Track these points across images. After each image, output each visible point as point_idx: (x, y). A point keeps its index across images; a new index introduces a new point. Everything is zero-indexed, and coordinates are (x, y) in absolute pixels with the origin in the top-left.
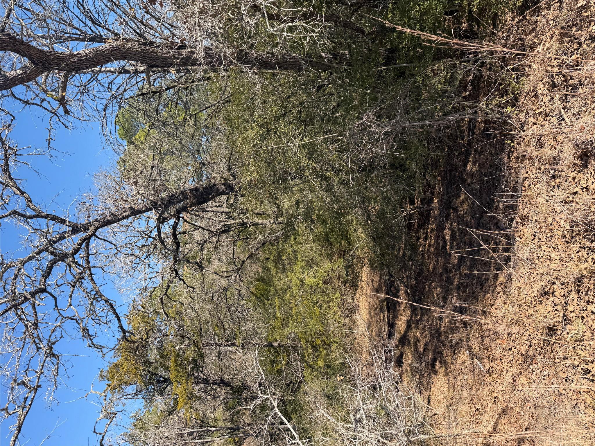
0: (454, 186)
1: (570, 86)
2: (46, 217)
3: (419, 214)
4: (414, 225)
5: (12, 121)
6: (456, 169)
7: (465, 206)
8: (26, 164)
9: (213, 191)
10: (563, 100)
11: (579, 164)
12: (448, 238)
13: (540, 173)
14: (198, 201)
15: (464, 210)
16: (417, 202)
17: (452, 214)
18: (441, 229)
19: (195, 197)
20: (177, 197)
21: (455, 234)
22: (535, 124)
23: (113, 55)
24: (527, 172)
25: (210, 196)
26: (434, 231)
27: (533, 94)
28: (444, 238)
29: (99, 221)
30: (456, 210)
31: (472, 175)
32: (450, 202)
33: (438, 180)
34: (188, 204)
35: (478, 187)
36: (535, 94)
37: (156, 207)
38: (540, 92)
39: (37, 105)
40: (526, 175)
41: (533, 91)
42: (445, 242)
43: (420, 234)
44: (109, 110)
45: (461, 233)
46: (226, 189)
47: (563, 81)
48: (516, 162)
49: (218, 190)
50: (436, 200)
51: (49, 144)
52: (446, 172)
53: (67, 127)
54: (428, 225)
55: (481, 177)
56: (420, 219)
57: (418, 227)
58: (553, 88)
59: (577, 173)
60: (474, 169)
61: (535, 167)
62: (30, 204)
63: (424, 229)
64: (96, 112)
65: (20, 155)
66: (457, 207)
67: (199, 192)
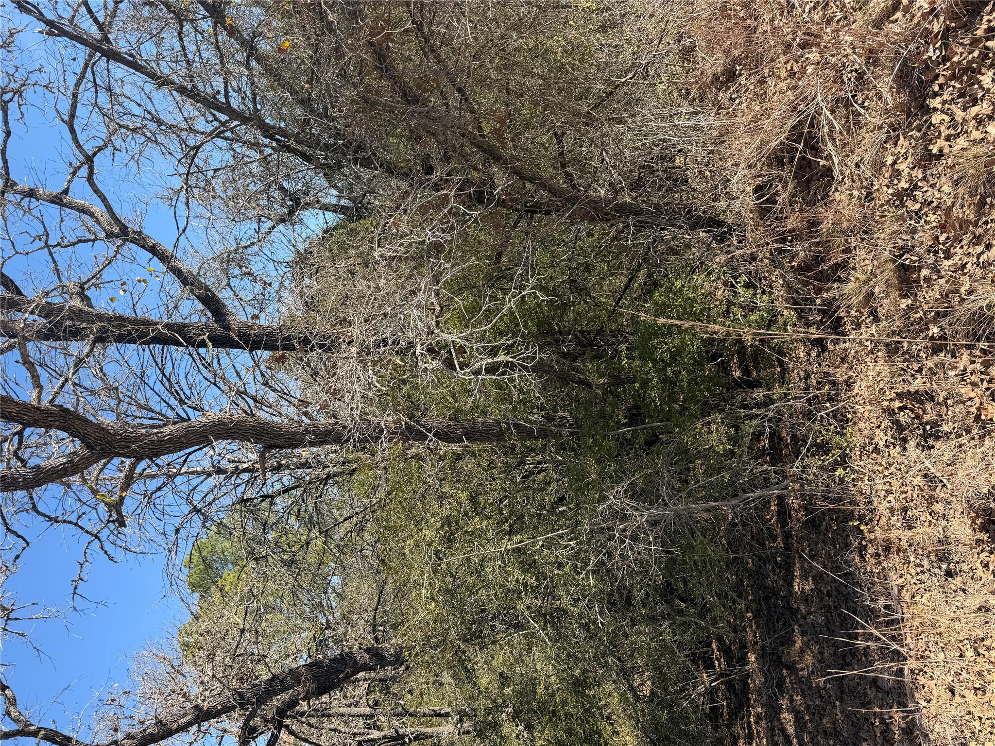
0: (780, 624)
1: (927, 424)
2: (35, 734)
3: (727, 689)
4: (722, 714)
5: (24, 549)
6: (776, 594)
7: (809, 659)
8: (22, 635)
9: (346, 665)
10: (923, 446)
11: (986, 539)
12: (791, 730)
13: (923, 572)
14: (318, 688)
15: (807, 666)
16: (719, 665)
17: (788, 680)
18: (773, 712)
19: (315, 678)
20: (282, 682)
21: (803, 718)
22: (889, 492)
23: (212, 433)
24: (901, 576)
25: (341, 676)
26: (762, 720)
27: (871, 448)
28: (783, 730)
29: (133, 738)
30: (792, 668)
31: (806, 598)
32: (779, 657)
33: (749, 619)
34: (299, 694)
35: (821, 619)
36: (876, 448)
37: (243, 702)
38: (881, 443)
39: (70, 522)
40: (901, 581)
41: (870, 444)
42: (787, 737)
43: (738, 729)
44: (183, 533)
45: (814, 714)
46: (371, 659)
47: (914, 418)
48: (876, 564)
49: (356, 662)
50: (752, 658)
51: (76, 588)
52: (759, 600)
53: (111, 558)
54: (748, 708)
55: (822, 599)
56: (731, 699)
57: (730, 716)
58: (901, 434)
59: (987, 554)
60: (807, 587)
61: (911, 565)
62: (12, 709)
63: (742, 719)
64: (162, 537)
65: (16, 619)
66: (794, 663)
67: (323, 667)
